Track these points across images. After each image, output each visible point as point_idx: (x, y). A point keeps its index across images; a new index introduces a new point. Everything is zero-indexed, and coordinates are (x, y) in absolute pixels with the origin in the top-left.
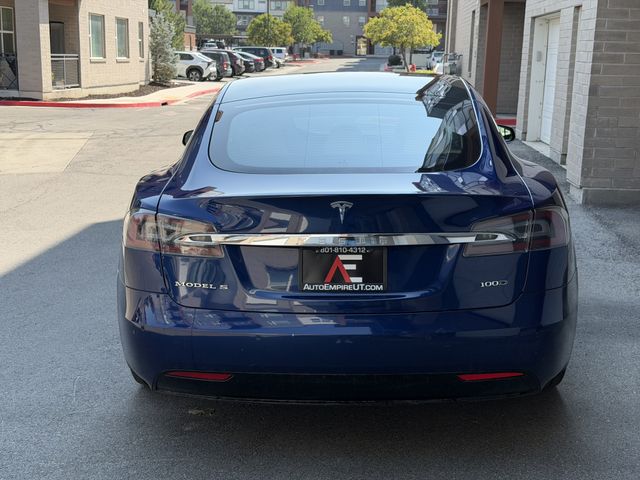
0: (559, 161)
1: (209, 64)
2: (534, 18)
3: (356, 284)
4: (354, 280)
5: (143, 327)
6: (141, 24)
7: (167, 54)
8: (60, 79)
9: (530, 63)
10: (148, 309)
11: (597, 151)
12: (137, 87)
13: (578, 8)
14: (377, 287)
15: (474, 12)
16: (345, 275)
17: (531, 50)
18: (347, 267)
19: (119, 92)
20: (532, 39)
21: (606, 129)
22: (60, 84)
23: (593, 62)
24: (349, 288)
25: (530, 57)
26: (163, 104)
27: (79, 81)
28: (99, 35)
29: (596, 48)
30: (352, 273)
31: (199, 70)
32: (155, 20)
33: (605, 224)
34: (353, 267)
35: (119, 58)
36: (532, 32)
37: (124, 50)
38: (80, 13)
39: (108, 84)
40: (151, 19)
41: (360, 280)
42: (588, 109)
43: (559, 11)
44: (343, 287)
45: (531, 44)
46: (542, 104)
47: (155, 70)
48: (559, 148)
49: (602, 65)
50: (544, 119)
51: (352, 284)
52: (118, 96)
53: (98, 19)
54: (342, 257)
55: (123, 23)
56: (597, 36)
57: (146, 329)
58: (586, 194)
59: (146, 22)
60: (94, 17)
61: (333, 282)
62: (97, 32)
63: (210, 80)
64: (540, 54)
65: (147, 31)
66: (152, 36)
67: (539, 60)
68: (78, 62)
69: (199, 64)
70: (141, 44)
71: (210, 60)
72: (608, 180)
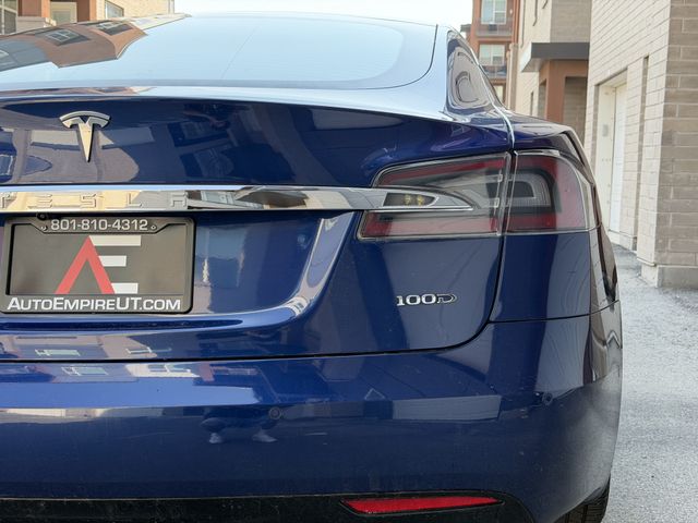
0: (629, 246)
2: (598, 85)
3: (123, 296)
4: (118, 288)
9: (594, 138)
11: (674, 216)
13: (647, 58)
14: (168, 305)
15: (532, 94)
16: (101, 277)
17: (595, 124)
18: (108, 261)
20: (596, 110)
21: (686, 189)
23: (665, 101)
25: (595, 131)
29: (669, 83)
30: (116, 274)
33: (688, 307)
34: (120, 261)
36: (596, 102)
41: (132, 288)
42: (662, 162)
43: (626, 69)
44: (94, 305)
45: (595, 117)
46: (610, 186)
48: (630, 230)
49: (677, 105)
50: (613, 203)
51: (114, 296)
54: (97, 241)
56: (669, 69)
58: (662, 273)
61: (73, 294)
64: (606, 128)
67: (606, 134)
72: (691, 255)
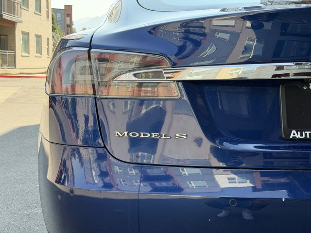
5: (72, 191)
6: (48, 39)
8: (5, 64)
10: (76, 162)
22: (4, 67)
27: (15, 66)
28: (26, 43)
32: (56, 38)
35: (37, 55)
37: (39, 51)
38: (16, 31)
39: (31, 67)
40: (53, 37)
52: (36, 74)
53: (26, 34)
55: (39, 37)
57: (76, 193)
59: (51, 38)
60: (24, 33)
62: (25, 42)
65: (51, 43)
66: (53, 45)
68: (15, 55)
70: (48, 49)
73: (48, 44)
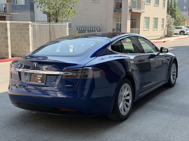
1: (187, 30)
7: (171, 27)
12: (159, 37)
14: (43, 84)
16: (38, 80)
19: (153, 39)
24: (38, 83)
26: (163, 42)
28: (147, 23)
31: (183, 32)
34: (39, 78)
37: (156, 27)
38: (141, 17)
40: (167, 17)
41: (40, 82)
47: (167, 32)
54: (38, 76)
55: (156, 19)
59: (165, 18)
60: (146, 18)
61: (35, 82)
63: (188, 35)
65: (166, 21)
68: (139, 30)
69: (184, 30)
70: (163, 25)
71: (188, 29)
73: (163, 22)
